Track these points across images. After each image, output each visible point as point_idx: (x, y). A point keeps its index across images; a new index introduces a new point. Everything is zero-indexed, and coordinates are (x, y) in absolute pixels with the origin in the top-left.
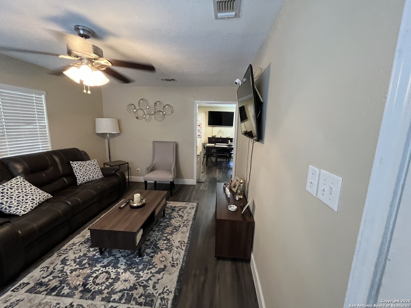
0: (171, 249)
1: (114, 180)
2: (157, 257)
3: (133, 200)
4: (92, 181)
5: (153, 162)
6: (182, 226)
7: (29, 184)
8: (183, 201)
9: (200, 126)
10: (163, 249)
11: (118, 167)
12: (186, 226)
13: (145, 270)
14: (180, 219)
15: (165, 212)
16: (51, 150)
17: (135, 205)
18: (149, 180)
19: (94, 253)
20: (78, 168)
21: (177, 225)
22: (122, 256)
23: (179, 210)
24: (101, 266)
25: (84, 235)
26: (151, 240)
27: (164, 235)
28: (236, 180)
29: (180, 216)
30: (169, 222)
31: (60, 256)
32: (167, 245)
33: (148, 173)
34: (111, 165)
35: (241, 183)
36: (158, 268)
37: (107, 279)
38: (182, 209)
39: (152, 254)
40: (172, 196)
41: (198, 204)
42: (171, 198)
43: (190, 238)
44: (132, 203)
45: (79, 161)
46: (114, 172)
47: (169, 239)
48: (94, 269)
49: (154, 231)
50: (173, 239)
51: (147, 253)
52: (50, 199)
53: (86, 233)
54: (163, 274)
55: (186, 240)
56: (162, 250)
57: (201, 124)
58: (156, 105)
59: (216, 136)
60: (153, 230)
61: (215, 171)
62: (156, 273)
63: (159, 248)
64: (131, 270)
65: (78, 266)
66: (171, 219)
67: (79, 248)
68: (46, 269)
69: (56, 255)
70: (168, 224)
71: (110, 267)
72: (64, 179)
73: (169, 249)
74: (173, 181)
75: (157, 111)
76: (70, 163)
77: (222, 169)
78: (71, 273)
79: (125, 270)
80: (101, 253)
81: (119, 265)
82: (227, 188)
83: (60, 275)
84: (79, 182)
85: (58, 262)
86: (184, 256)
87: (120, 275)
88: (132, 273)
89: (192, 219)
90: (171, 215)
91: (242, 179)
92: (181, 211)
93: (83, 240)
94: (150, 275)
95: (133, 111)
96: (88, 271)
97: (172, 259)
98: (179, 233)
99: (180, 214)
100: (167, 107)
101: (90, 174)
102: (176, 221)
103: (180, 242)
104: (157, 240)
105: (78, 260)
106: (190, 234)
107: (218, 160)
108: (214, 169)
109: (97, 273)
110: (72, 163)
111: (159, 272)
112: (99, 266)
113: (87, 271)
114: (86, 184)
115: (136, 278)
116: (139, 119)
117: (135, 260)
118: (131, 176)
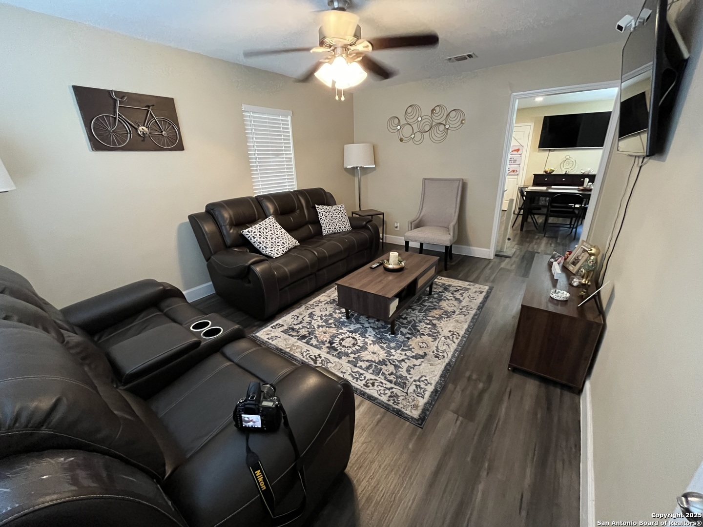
0: (437, 337)
1: (365, 235)
2: (415, 341)
3: (388, 260)
4: (338, 233)
5: (420, 215)
6: (457, 313)
7: (280, 226)
8: (465, 279)
9: (518, 150)
10: (425, 334)
11: (370, 217)
12: (464, 314)
13: (399, 349)
14: (456, 303)
15: (433, 289)
16: (297, 189)
17: (390, 267)
18: (412, 240)
19: (340, 315)
20: (324, 215)
21: (450, 309)
22: (371, 327)
23: (455, 291)
24: (348, 331)
25: (330, 295)
26: (409, 319)
27: (428, 318)
28: (582, 250)
29: (456, 299)
30: (438, 303)
31: (308, 309)
32: (431, 331)
33: (411, 230)
34: (360, 214)
35: (591, 255)
36: (415, 353)
37: (354, 345)
38: (461, 290)
39: (408, 336)
40: (446, 269)
41: (491, 289)
42: (444, 273)
43: (468, 331)
44: (387, 263)
45: (324, 205)
46: (365, 223)
47: (435, 325)
48: (341, 331)
49: (414, 310)
50: (440, 325)
51: (401, 332)
52: (298, 246)
53: (332, 293)
54: (422, 362)
55: (462, 333)
56: (423, 334)
57: (520, 148)
58: (433, 113)
59: (553, 171)
60: (413, 308)
61: (538, 241)
62: (413, 357)
63: (419, 331)
64: (381, 344)
65: (324, 324)
66: (441, 300)
67: (324, 307)
68: (296, 317)
69: (303, 307)
70: (435, 305)
71: (357, 334)
72: (310, 226)
73: (435, 336)
74: (451, 246)
75: (434, 124)
76: (315, 206)
77: (557, 238)
78: (318, 328)
79: (374, 343)
80: (348, 318)
81: (367, 335)
82: (555, 264)
83: (308, 327)
84: (325, 232)
85: (306, 314)
86: (456, 350)
87: (367, 346)
88: (382, 348)
89: (476, 307)
90: (442, 296)
91: (594, 247)
92: (459, 293)
93: (329, 300)
94: (404, 357)
95: (396, 128)
96: (335, 332)
97: (436, 348)
98: (452, 320)
99: (456, 297)
100: (453, 114)
101: (337, 223)
102: (449, 305)
103: (452, 333)
104: (417, 321)
105: (324, 318)
106: (469, 326)
107: (551, 220)
108: (537, 237)
109: (344, 336)
110: (317, 208)
111: (416, 357)
112: (345, 330)
113: (333, 331)
114: (332, 236)
115: (386, 354)
116: (403, 141)
117: (387, 336)
118: (386, 234)
